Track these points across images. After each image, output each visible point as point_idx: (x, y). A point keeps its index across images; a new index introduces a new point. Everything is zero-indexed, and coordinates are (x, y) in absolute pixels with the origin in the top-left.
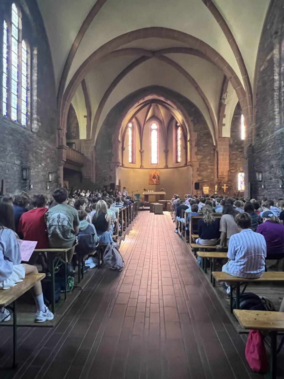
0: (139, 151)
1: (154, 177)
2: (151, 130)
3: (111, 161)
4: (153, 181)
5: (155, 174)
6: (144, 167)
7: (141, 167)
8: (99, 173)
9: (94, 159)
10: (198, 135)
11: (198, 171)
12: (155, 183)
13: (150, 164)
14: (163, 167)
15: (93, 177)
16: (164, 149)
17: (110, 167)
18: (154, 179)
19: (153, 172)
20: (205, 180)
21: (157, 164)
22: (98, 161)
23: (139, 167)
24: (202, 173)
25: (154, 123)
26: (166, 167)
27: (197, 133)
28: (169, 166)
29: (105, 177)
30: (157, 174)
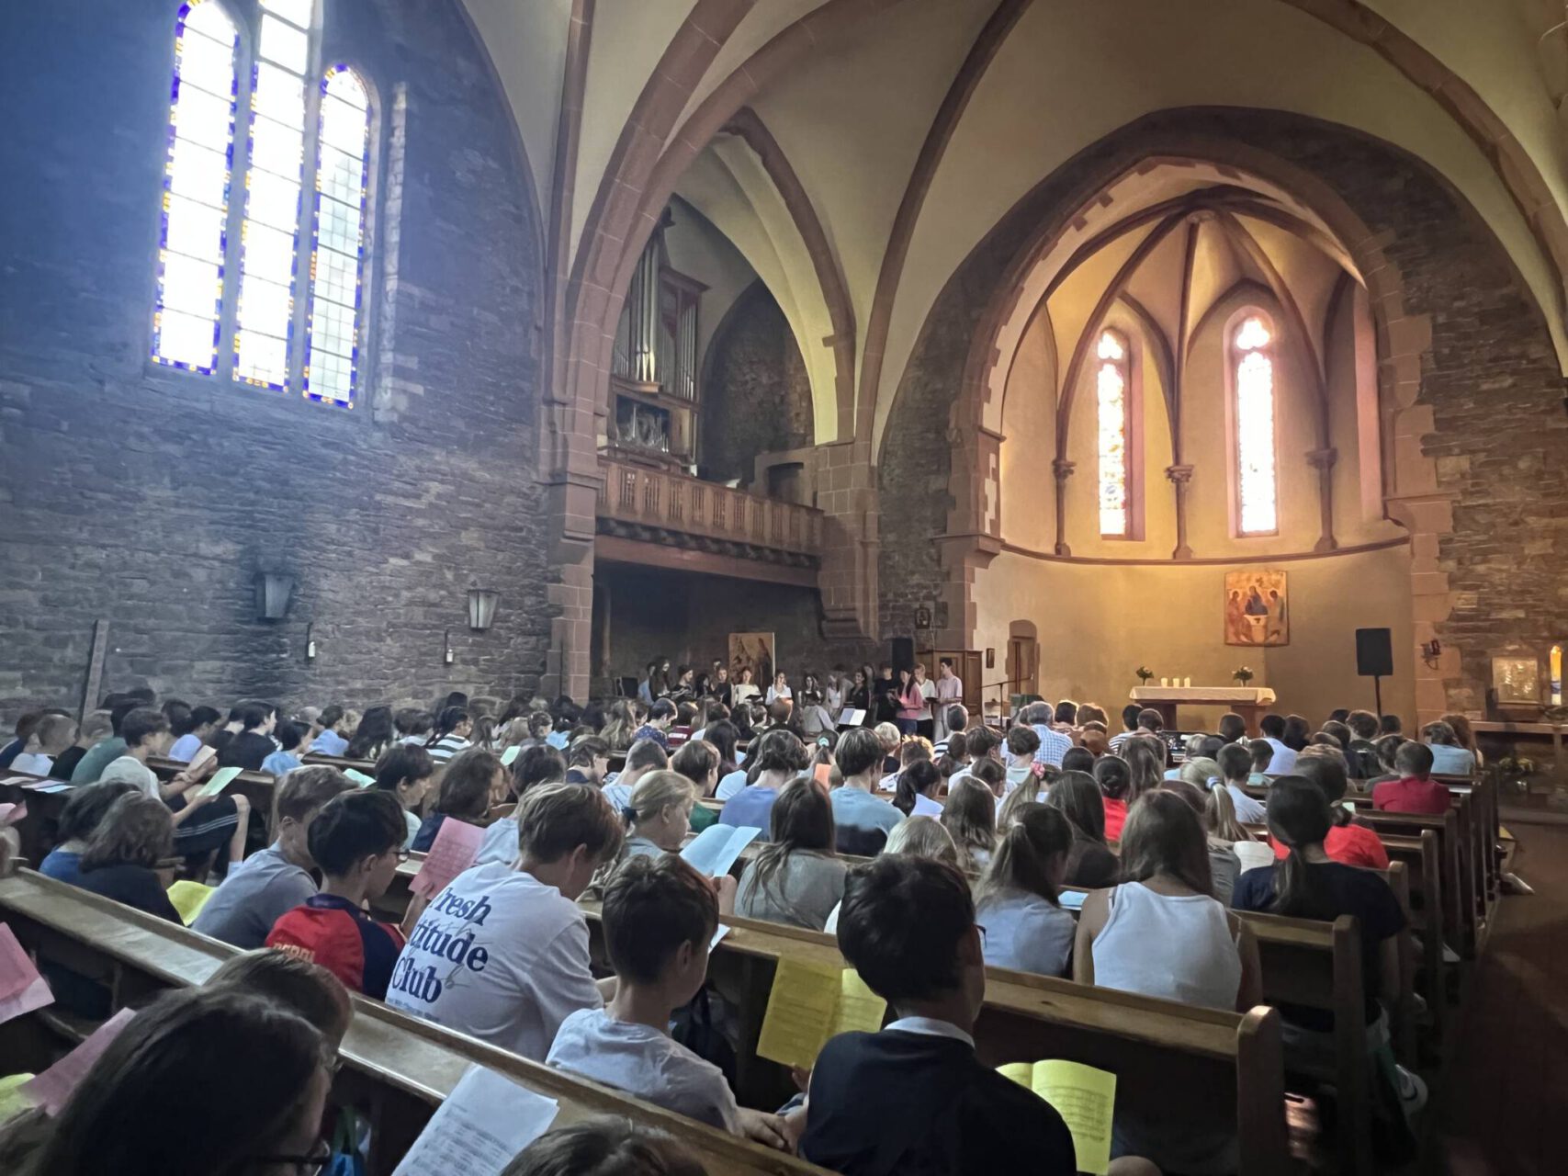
0: (1164, 475)
1: (1254, 606)
2: (1235, 358)
3: (945, 530)
4: (1249, 626)
5: (1259, 590)
6: (1198, 555)
7: (1181, 555)
8: (890, 596)
9: (872, 526)
10: (1436, 328)
11: (1444, 555)
12: (1259, 637)
13: (1232, 534)
14: (1310, 549)
15: (866, 611)
16: (1312, 447)
17: (939, 562)
18: (1251, 619)
19: (1245, 581)
20: (1505, 615)
21: (1276, 533)
22: (891, 537)
23: (1169, 557)
24: (1481, 568)
25: (1250, 315)
26: (1329, 546)
27: (1433, 319)
28: (1344, 540)
29: (917, 609)
30: (1273, 589)
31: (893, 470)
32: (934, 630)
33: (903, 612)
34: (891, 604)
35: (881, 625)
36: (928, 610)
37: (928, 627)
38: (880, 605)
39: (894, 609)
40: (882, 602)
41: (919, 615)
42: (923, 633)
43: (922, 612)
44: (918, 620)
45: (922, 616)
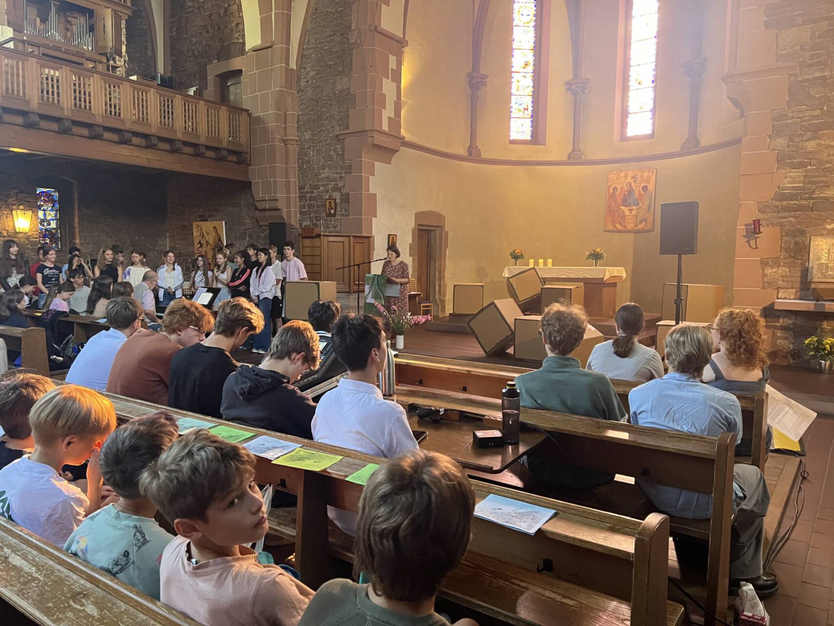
0: (564, 87)
6: (589, 157)
7: (575, 158)
8: (307, 187)
11: (776, 132)
12: (631, 225)
14: (677, 149)
15: (288, 202)
16: (686, 57)
17: (343, 156)
23: (565, 158)
26: (693, 146)
29: (327, 199)
30: (644, 184)
31: (308, 73)
32: (340, 218)
33: (317, 202)
34: (308, 195)
35: (300, 214)
36: (335, 200)
37: (336, 216)
38: (299, 196)
39: (310, 200)
40: (301, 193)
41: (328, 205)
42: (331, 221)
43: (330, 202)
44: (327, 209)
45: (330, 206)
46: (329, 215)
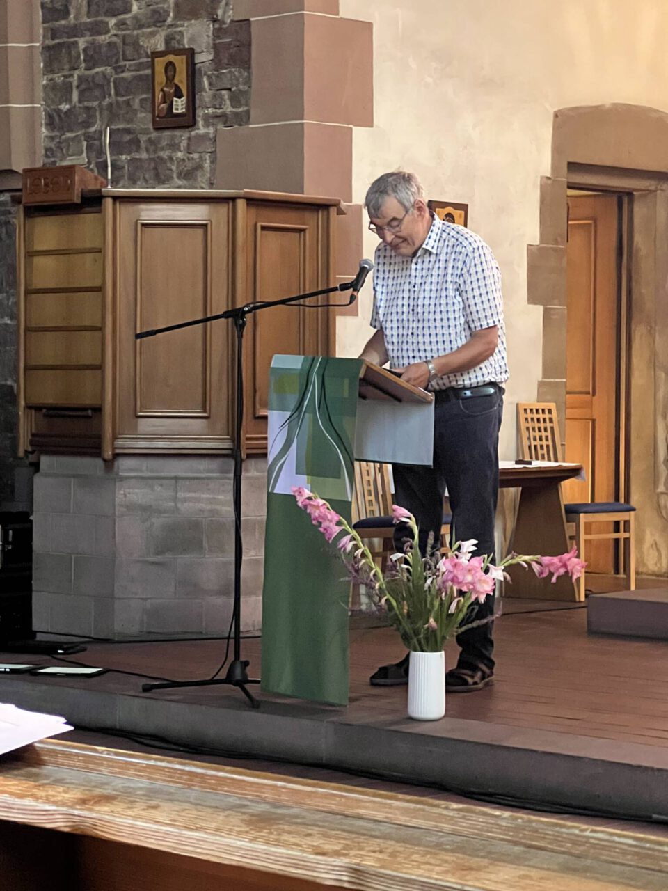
29: (156, 54)
32: (211, 130)
33: (119, 69)
34: (82, 43)
35: (51, 124)
36: (191, 53)
37: (192, 124)
38: (46, 48)
39: (91, 61)
40: (54, 33)
41: (161, 78)
42: (174, 147)
43: (170, 65)
44: (159, 96)
45: (170, 80)
46: (168, 122)
